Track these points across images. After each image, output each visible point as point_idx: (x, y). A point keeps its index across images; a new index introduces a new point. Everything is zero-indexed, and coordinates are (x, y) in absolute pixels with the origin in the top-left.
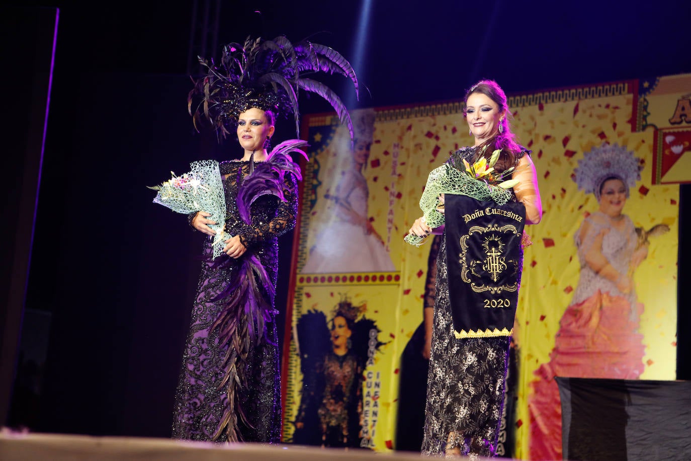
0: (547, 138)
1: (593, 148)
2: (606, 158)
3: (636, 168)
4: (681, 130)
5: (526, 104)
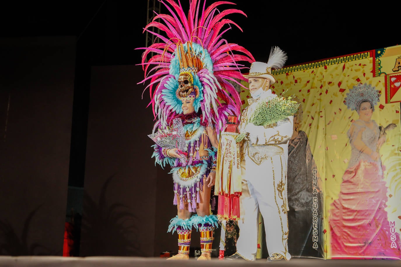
0: (330, 83)
1: (354, 87)
2: (361, 91)
3: (377, 95)
4: (399, 74)
5: (317, 67)
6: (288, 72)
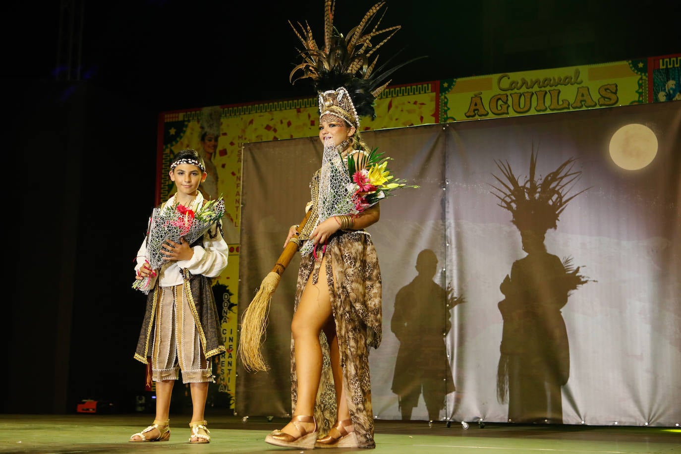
6: (301, 107)
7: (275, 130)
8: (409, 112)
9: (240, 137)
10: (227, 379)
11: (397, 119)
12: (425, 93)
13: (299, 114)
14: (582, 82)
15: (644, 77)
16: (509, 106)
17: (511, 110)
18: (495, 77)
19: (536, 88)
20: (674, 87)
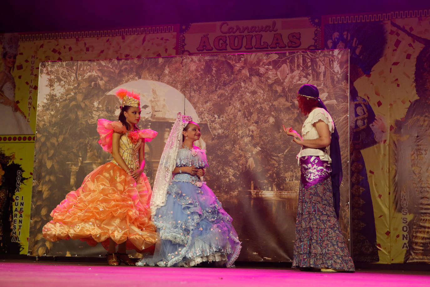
0: (127, 56)
5: (114, 35)
6: (79, 37)
7: (60, 53)
8: (158, 45)
9: (32, 57)
10: (17, 233)
11: (149, 50)
12: (169, 32)
13: (78, 42)
14: (277, 30)
15: (319, 29)
16: (227, 45)
17: (228, 47)
18: (218, 24)
19: (246, 33)
20: (338, 37)
